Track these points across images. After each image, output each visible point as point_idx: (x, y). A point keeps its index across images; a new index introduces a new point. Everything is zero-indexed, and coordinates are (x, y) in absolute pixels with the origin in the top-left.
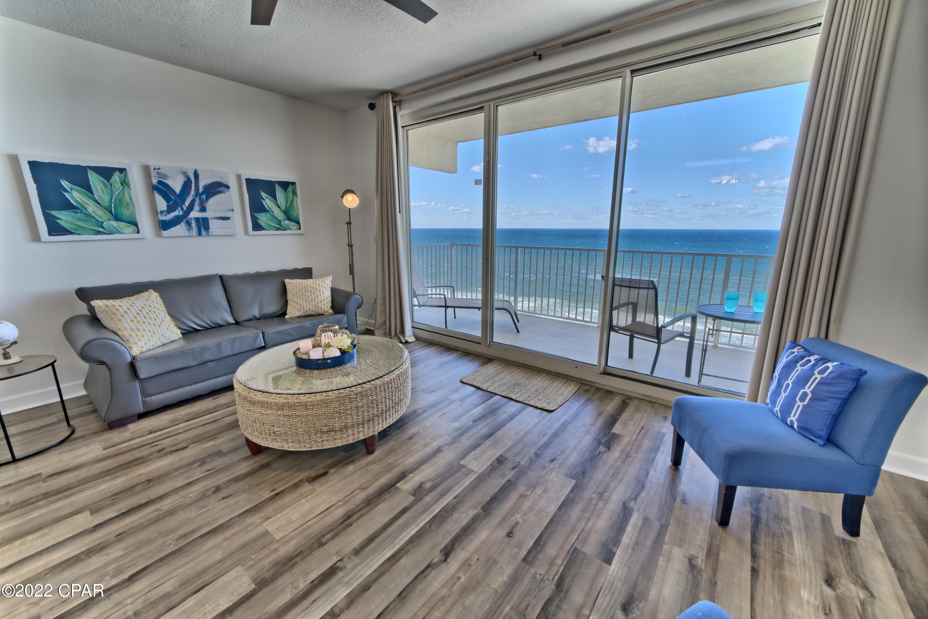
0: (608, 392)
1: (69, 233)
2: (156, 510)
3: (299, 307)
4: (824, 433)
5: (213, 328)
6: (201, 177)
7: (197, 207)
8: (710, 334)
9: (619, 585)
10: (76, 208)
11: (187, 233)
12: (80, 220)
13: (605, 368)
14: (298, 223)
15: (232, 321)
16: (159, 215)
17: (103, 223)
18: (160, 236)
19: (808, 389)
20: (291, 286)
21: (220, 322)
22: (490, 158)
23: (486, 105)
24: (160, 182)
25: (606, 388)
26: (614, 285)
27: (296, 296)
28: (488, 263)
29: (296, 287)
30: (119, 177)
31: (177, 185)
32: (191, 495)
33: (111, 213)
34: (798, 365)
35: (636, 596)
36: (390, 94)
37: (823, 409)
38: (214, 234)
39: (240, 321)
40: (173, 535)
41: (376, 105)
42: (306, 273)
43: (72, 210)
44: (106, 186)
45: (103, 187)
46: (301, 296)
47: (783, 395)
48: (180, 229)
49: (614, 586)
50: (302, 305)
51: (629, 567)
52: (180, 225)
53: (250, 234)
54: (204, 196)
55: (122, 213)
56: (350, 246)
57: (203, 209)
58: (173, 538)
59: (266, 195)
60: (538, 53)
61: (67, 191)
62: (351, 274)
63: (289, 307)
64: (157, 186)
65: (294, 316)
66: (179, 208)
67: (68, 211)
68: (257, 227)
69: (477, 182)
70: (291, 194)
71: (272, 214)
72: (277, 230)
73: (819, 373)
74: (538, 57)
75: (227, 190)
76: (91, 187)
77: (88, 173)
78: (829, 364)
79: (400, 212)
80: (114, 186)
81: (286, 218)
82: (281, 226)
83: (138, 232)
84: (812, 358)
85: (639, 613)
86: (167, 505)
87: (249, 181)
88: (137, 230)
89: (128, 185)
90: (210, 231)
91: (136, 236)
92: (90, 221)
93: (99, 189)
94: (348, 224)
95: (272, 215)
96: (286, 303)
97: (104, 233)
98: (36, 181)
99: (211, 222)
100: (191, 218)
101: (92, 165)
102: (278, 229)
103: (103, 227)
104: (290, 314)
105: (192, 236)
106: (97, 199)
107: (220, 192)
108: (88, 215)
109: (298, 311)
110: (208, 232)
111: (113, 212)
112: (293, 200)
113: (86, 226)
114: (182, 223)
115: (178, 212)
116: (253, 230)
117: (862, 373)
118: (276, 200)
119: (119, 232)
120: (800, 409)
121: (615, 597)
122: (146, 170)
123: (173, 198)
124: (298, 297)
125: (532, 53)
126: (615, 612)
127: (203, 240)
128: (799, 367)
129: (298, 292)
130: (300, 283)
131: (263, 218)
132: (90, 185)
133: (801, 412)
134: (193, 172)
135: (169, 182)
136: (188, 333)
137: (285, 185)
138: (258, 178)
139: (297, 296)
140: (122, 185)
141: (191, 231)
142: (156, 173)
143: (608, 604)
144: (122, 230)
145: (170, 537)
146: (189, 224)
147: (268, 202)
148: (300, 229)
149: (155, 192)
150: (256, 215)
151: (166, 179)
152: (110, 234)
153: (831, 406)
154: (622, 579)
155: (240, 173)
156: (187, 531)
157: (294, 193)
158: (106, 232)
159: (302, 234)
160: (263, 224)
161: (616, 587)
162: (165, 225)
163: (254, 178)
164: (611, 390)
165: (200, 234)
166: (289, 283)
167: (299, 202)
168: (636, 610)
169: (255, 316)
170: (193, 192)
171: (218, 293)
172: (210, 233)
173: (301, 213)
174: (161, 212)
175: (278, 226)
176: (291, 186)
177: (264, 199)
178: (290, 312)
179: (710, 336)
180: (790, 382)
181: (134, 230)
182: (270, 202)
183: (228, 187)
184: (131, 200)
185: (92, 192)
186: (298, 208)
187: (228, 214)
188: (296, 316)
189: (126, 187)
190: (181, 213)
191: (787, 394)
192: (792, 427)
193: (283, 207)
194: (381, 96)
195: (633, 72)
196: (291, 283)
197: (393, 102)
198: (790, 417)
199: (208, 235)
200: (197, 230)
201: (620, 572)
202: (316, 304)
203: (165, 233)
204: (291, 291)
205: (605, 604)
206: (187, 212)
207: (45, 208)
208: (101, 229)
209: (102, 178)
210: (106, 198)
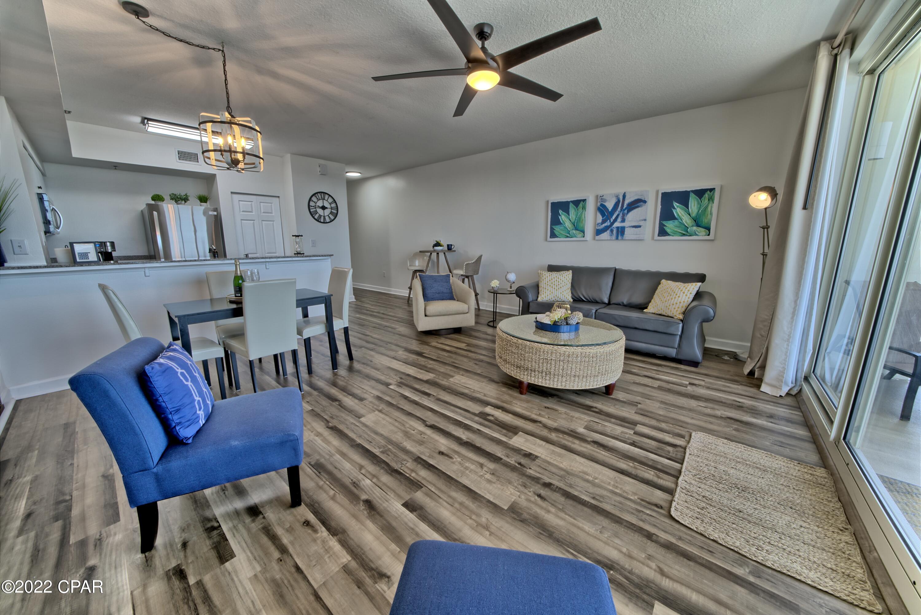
1: (556, 237)
3: (656, 305)
5: (593, 302)
6: (627, 197)
7: (619, 219)
9: (384, 505)
10: (562, 224)
11: (609, 238)
12: (562, 230)
14: (708, 229)
15: (606, 301)
16: (597, 226)
17: (570, 231)
18: (595, 239)
21: (599, 299)
24: (602, 205)
29: (665, 287)
30: (582, 204)
31: (610, 206)
33: (575, 225)
35: (373, 513)
39: (610, 303)
45: (574, 211)
48: (606, 235)
49: (386, 502)
51: (397, 518)
52: (606, 232)
54: (626, 211)
55: (579, 225)
56: (765, 255)
57: (623, 221)
59: (678, 204)
61: (561, 216)
63: (651, 302)
64: (600, 208)
65: (650, 311)
66: (609, 220)
67: (559, 226)
68: (662, 233)
70: (707, 201)
71: (680, 221)
72: (682, 236)
75: (644, 204)
76: (569, 212)
77: (570, 204)
80: (579, 210)
81: (695, 225)
82: (687, 232)
83: (584, 237)
85: (362, 509)
87: (665, 194)
89: (586, 209)
91: (583, 239)
92: (566, 230)
93: (572, 212)
95: (680, 223)
98: (552, 212)
99: (626, 229)
100: (614, 227)
101: (572, 200)
102: (684, 235)
103: (569, 234)
104: (648, 309)
105: (612, 240)
106: (570, 218)
107: (638, 207)
108: (566, 227)
109: (655, 308)
112: (706, 208)
113: (564, 233)
114: (608, 231)
115: (608, 223)
116: (659, 236)
118: (687, 206)
119: (576, 237)
121: (377, 499)
122: (597, 198)
123: (607, 215)
126: (368, 495)
127: (618, 243)
130: (672, 285)
131: (670, 226)
134: (623, 195)
135: (606, 204)
136: (576, 300)
138: (674, 191)
140: (583, 209)
141: (612, 236)
142: (601, 199)
143: (374, 493)
144: (577, 235)
146: (612, 231)
148: (709, 235)
149: (598, 211)
151: (605, 202)
152: (572, 238)
154: (388, 509)
155: (659, 188)
158: (570, 236)
160: (668, 231)
161: (384, 502)
162: (598, 232)
163: (670, 191)
165: (617, 238)
168: (363, 507)
169: (623, 303)
170: (619, 209)
171: (608, 281)
174: (598, 224)
175: (684, 232)
177: (675, 208)
181: (583, 235)
182: (681, 211)
183: (646, 202)
184: (585, 217)
185: (569, 215)
186: (711, 214)
187: (641, 223)
188: (652, 312)
196: (663, 283)
199: (622, 239)
201: (395, 510)
202: (668, 305)
203: (597, 237)
205: (375, 492)
206: (612, 224)
207: (551, 224)
208: (568, 235)
209: (575, 207)
210: (574, 217)
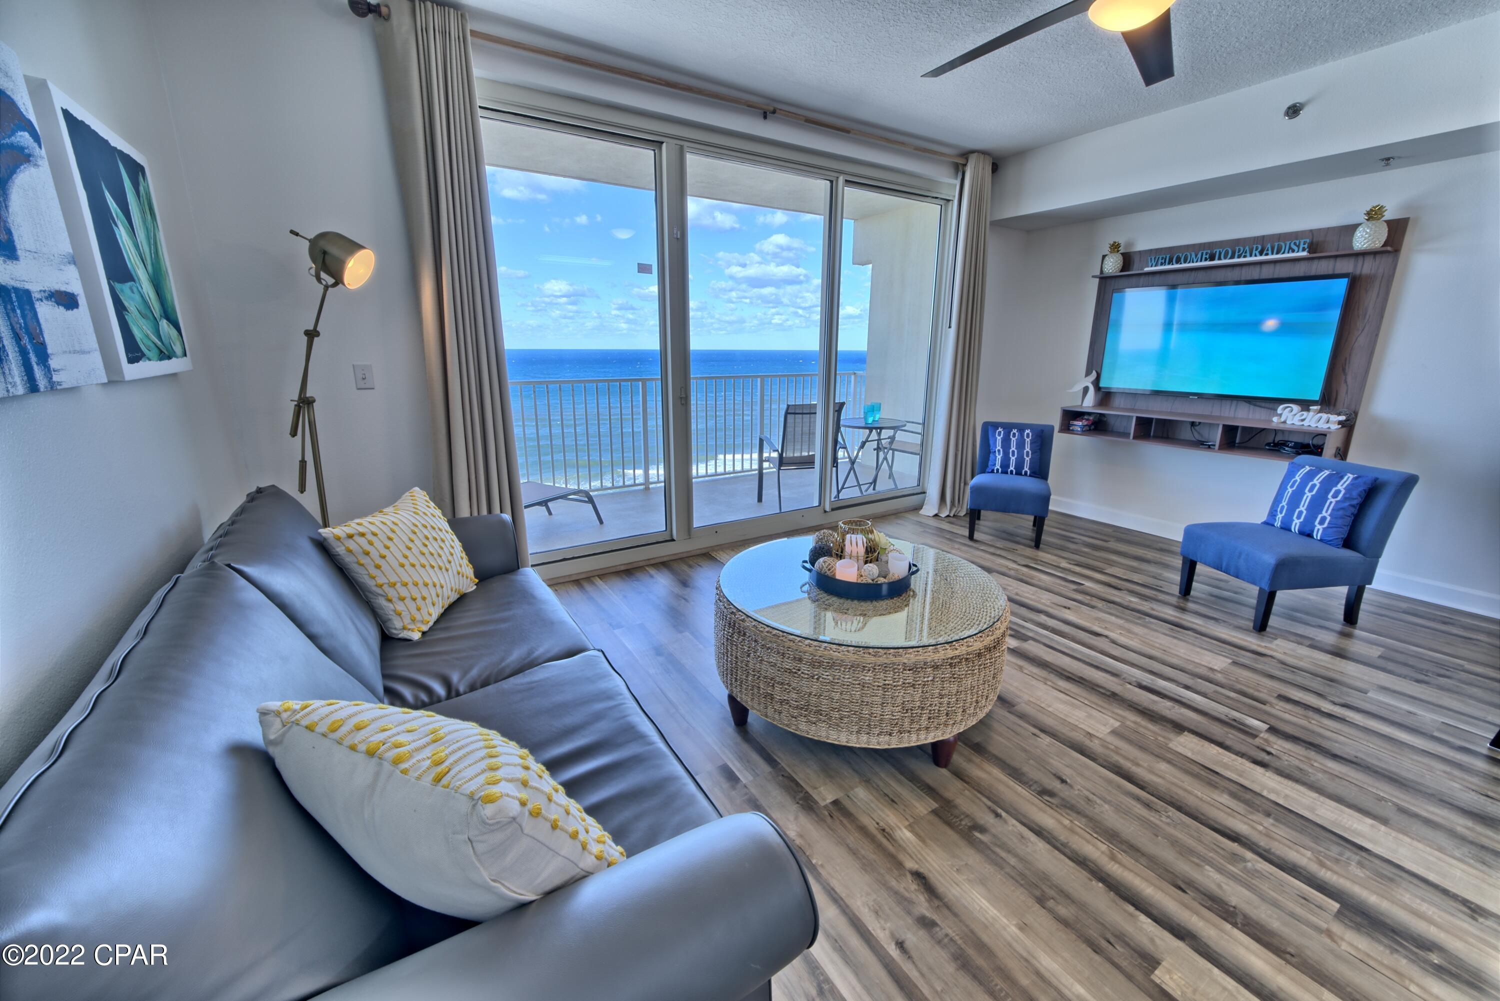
2: (1113, 858)
13: (830, 505)
14: (179, 329)
22: (682, 234)
23: (670, 143)
32: (1067, 822)
38: (65, 381)
40: (1152, 819)
53: (128, 377)
56: (309, 403)
57: (6, 241)
58: (1158, 817)
59: (114, 204)
60: (777, 112)
70: (148, 211)
71: (138, 286)
72: (160, 358)
75: (37, 148)
81: (163, 315)
82: (161, 339)
86: (1097, 848)
90: (52, 367)
94: (309, 336)
95: (140, 292)
99: (41, 314)
102: (161, 353)
104: (416, 624)
110: (50, 371)
112: (155, 238)
118: (131, 224)
131: (130, 304)
137: (132, 172)
138: (84, 119)
145: (1157, 822)
147: (123, 237)
150: (119, 291)
156: (1139, 806)
157: (151, 208)
160: (136, 331)
163: (79, 118)
165: (32, 382)
167: (164, 246)
172: (54, 377)
173: (175, 290)
175: (159, 343)
176: (140, 175)
182: (127, 238)
186: (167, 267)
187: (71, 281)
193: (149, 262)
195: (846, 182)
199: (53, 389)
200: (22, 362)
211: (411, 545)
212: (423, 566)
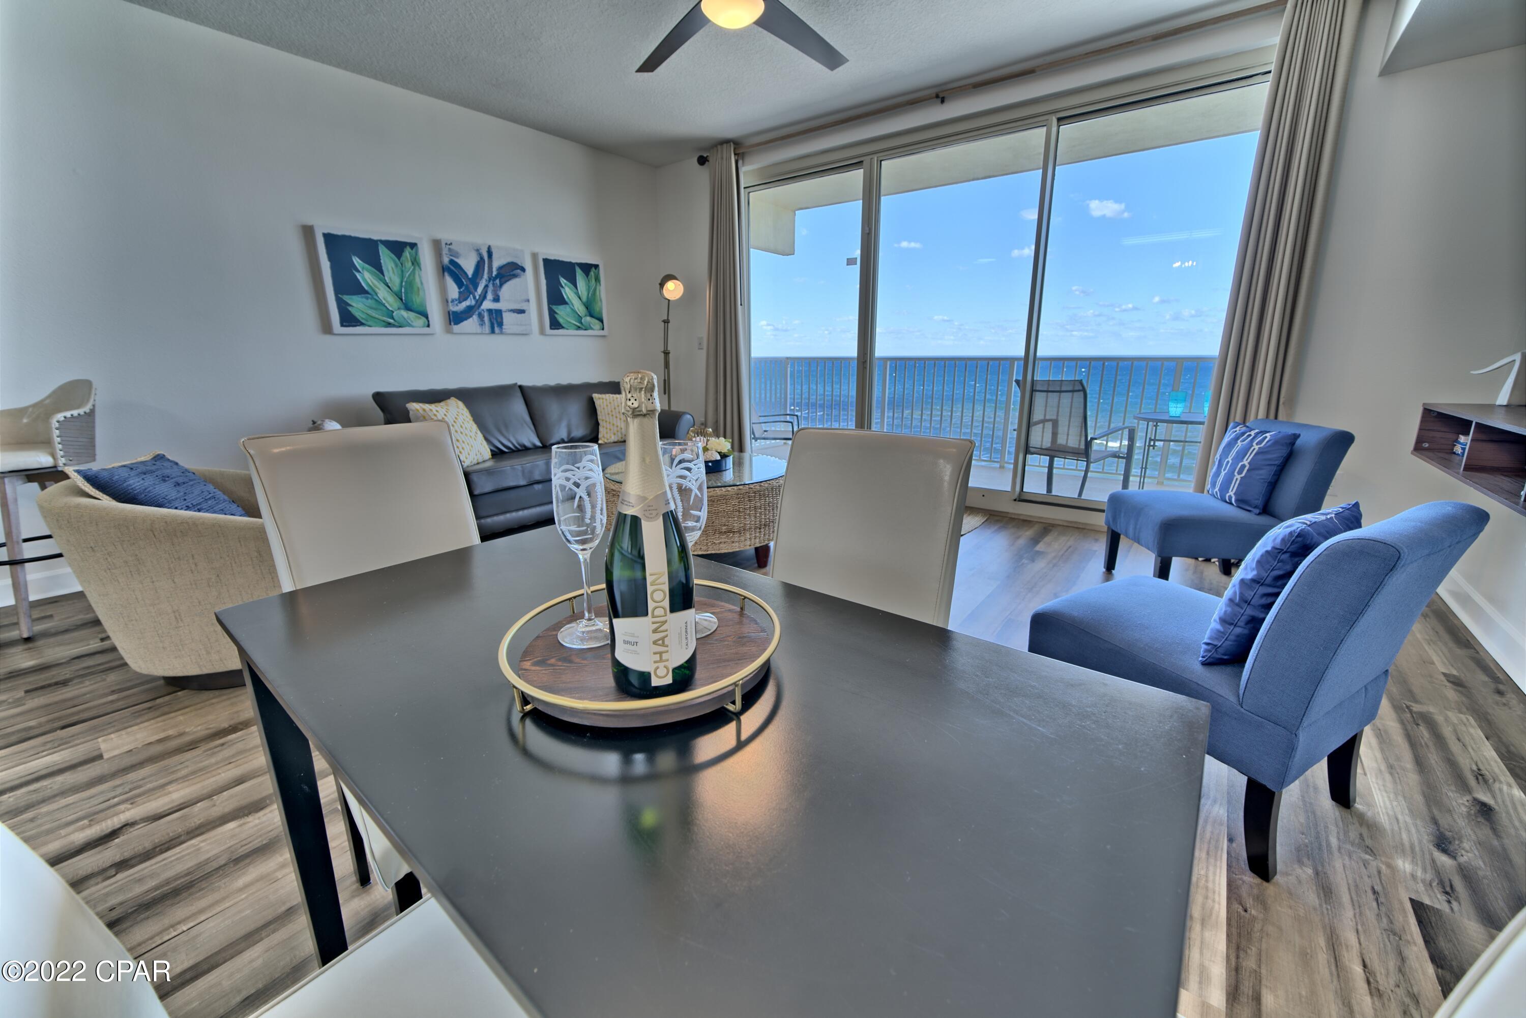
0: (1024, 521)
1: (362, 324)
3: (616, 429)
4: (1259, 502)
6: (494, 256)
7: (490, 296)
8: (1152, 446)
10: (366, 292)
11: (479, 330)
12: (371, 308)
13: (1020, 494)
14: (601, 321)
15: (539, 444)
16: (450, 304)
17: (393, 312)
18: (449, 331)
19: (1246, 462)
20: (603, 402)
21: (528, 444)
22: (870, 229)
23: (866, 160)
24: (452, 262)
25: (1022, 518)
26: (1033, 391)
27: (610, 416)
28: (865, 368)
29: (610, 403)
30: (410, 253)
31: (468, 265)
33: (402, 300)
34: (1239, 441)
36: (732, 144)
37: (1258, 477)
38: (508, 331)
39: (548, 445)
41: (711, 159)
42: (614, 388)
43: (363, 295)
44: (396, 266)
45: (393, 266)
46: (618, 415)
47: (1223, 473)
48: (471, 324)
50: (619, 427)
52: (471, 319)
53: (547, 334)
54: (498, 281)
55: (412, 301)
56: (666, 353)
57: (497, 299)
59: (565, 282)
60: (941, 95)
61: (358, 271)
62: (665, 393)
63: (601, 429)
64: (449, 267)
65: (609, 441)
66: (471, 296)
67: (360, 296)
68: (555, 324)
69: (851, 262)
70: (593, 281)
71: (572, 306)
72: (577, 330)
73: (1257, 444)
74: (940, 100)
75: (522, 273)
76: (381, 267)
77: (380, 248)
78: (1267, 435)
79: (741, 305)
80: (405, 266)
81: (588, 314)
82: (581, 323)
83: (428, 326)
84: (1253, 433)
87: (547, 262)
88: (427, 323)
89: (419, 265)
90: (504, 327)
91: (426, 330)
92: (381, 310)
93: (390, 269)
94: (665, 322)
95: (572, 309)
96: (597, 424)
97: (394, 326)
98: (331, 258)
99: (505, 315)
100: (483, 310)
101: (383, 239)
102: (579, 328)
103: (393, 318)
104: (603, 439)
105: (484, 334)
106: (388, 281)
107: (515, 276)
108: (379, 302)
109: (614, 434)
110: (502, 328)
111: (403, 298)
112: (595, 290)
113: (377, 316)
114: (474, 316)
115: (470, 302)
116: (551, 328)
117: (1296, 437)
118: (576, 287)
119: (410, 325)
120: (1238, 482)
122: (437, 245)
123: (465, 283)
124: (614, 417)
125: (934, 95)
127: (496, 340)
128: (1239, 443)
129: (613, 410)
130: (615, 399)
131: (562, 313)
132: (381, 263)
133: (1239, 484)
134: (487, 249)
135: (460, 261)
136: (497, 454)
137: (587, 268)
138: (557, 259)
139: (612, 415)
140: (413, 264)
141: (483, 327)
142: (447, 249)
144: (412, 322)
146: (481, 316)
147: (568, 291)
148: (603, 329)
149: (446, 274)
150: (554, 307)
151: (457, 257)
152: (400, 327)
153: (1266, 474)
155: (536, 250)
157: (597, 279)
158: (396, 324)
159: (604, 336)
160: (561, 321)
162: (455, 318)
163: (552, 259)
164: (1029, 519)
166: (599, 398)
167: (603, 291)
170: (486, 276)
171: (519, 407)
172: (504, 330)
173: (605, 307)
174: (453, 301)
175: (579, 324)
176: (593, 269)
177: (562, 287)
178: (604, 437)
179: (1151, 448)
180: (1230, 459)
181: (424, 323)
182: (570, 291)
183: (523, 270)
184: (422, 283)
185: (382, 272)
186: (601, 300)
187: (524, 306)
188: (612, 441)
189: (417, 268)
190: (473, 303)
191: (1226, 471)
192: (1231, 503)
193: (584, 299)
194: (719, 147)
195: (1059, 120)
196: (603, 399)
197: (735, 154)
198: (1228, 492)
199: (501, 333)
200: (490, 325)
203: (456, 328)
204: (604, 409)
206: (480, 302)
207: (338, 291)
208: (391, 321)
209: (393, 256)
210: (397, 280)
211: (617, 408)
212: (616, 417)
